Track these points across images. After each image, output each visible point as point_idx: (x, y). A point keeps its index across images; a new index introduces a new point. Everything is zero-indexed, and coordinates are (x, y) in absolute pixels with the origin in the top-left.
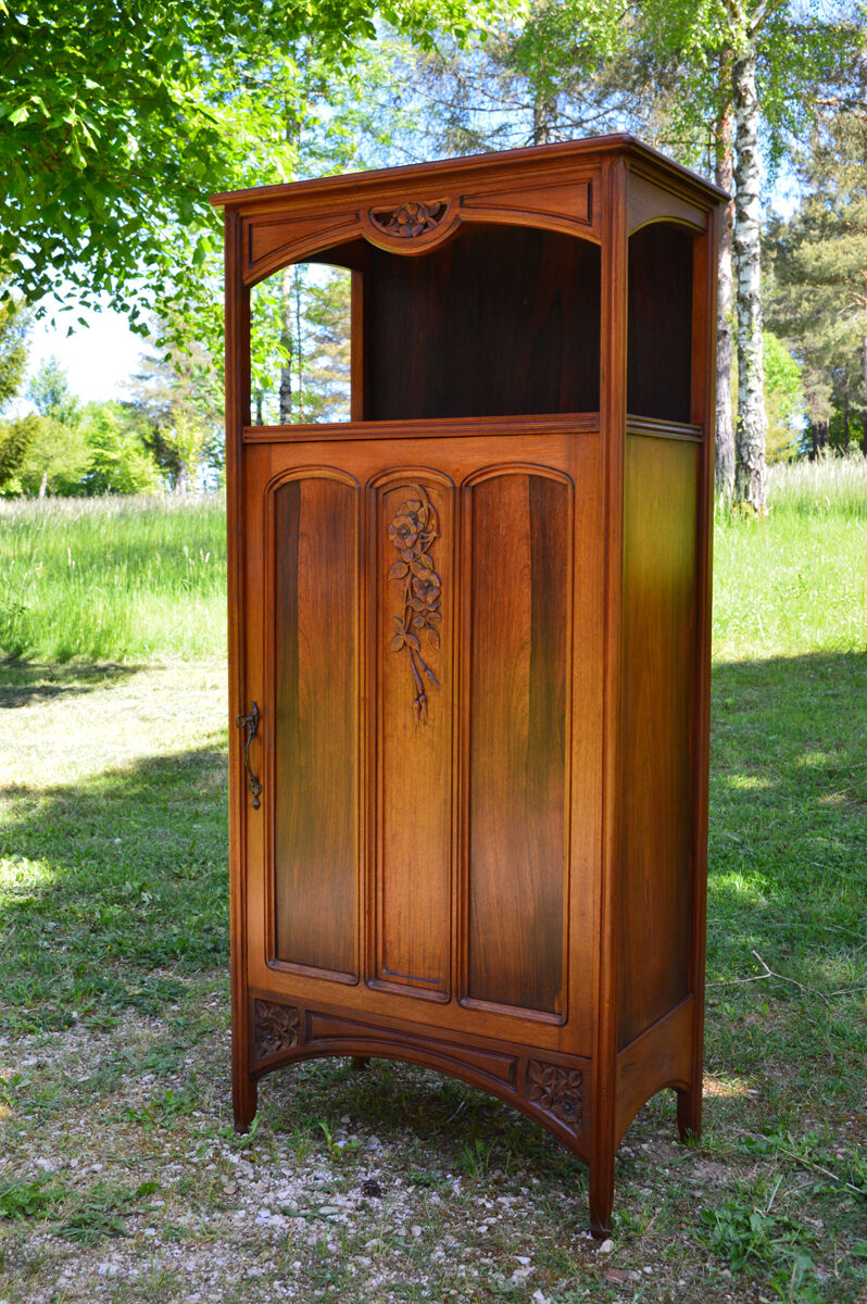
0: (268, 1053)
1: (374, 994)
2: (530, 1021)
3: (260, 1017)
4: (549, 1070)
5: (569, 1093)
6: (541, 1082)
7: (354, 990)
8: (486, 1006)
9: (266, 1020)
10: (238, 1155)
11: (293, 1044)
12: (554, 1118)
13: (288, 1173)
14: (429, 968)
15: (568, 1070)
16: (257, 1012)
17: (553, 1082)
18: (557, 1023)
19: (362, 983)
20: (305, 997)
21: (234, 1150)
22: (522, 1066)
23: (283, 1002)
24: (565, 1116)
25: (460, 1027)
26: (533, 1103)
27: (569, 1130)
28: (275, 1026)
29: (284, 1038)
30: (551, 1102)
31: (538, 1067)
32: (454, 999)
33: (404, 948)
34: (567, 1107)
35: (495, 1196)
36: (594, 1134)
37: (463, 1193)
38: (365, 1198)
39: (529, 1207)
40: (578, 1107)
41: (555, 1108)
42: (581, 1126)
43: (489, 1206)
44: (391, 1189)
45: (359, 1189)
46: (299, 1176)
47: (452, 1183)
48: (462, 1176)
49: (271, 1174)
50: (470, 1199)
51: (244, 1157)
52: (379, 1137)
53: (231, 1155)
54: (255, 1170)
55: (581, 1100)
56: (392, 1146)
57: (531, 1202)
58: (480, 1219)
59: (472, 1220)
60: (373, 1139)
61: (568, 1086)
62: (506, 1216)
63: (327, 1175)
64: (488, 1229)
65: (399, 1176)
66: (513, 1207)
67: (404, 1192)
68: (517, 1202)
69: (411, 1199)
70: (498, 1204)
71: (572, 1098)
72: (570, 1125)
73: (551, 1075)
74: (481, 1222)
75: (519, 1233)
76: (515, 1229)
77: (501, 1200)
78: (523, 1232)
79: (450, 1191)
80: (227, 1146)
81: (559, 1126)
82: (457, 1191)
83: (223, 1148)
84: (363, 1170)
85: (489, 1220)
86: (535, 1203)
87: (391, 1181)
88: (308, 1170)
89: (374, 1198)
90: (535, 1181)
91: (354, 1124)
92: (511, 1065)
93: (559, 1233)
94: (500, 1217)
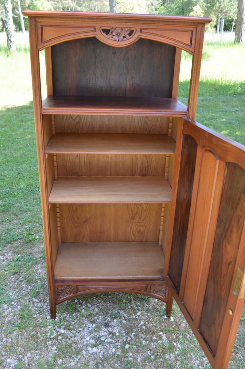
0: (62, 298)
3: (59, 290)
4: (157, 285)
5: (162, 289)
6: (154, 289)
9: (61, 290)
10: (62, 329)
11: (71, 295)
12: (157, 295)
13: (81, 329)
16: (57, 289)
17: (158, 287)
21: (59, 327)
22: (149, 287)
23: (67, 285)
24: (161, 294)
26: (151, 293)
28: (65, 291)
29: (68, 293)
30: (157, 292)
31: (154, 285)
34: (161, 292)
35: (136, 314)
36: (170, 297)
37: (127, 316)
38: (107, 329)
39: (145, 313)
40: (165, 292)
41: (159, 293)
42: (165, 296)
43: (137, 318)
44: (110, 322)
45: (103, 326)
46: (84, 329)
47: (122, 313)
48: (122, 309)
49: (77, 332)
50: (131, 317)
51: (64, 329)
52: (90, 304)
53: (60, 330)
54: (72, 333)
55: (166, 290)
56: (95, 306)
57: (144, 312)
58: (140, 324)
59: (139, 325)
60: (89, 305)
61: (162, 288)
62: (144, 320)
63: (90, 325)
64: (145, 326)
65: (108, 317)
66: (142, 315)
67: (114, 322)
68: (141, 313)
69: (118, 324)
70: (139, 316)
71: (163, 290)
72: (162, 296)
73: (157, 287)
74: (141, 324)
75: (152, 324)
76: (150, 323)
77: (138, 314)
78: (152, 323)
79: (124, 317)
80: (56, 327)
81: (159, 297)
82: (126, 315)
83: (56, 328)
84: (96, 318)
85: (142, 323)
86: (145, 311)
87: (107, 319)
88: (84, 325)
89: (109, 328)
90: (139, 303)
91: (79, 301)
92: (146, 286)
93: (159, 319)
94: (143, 320)
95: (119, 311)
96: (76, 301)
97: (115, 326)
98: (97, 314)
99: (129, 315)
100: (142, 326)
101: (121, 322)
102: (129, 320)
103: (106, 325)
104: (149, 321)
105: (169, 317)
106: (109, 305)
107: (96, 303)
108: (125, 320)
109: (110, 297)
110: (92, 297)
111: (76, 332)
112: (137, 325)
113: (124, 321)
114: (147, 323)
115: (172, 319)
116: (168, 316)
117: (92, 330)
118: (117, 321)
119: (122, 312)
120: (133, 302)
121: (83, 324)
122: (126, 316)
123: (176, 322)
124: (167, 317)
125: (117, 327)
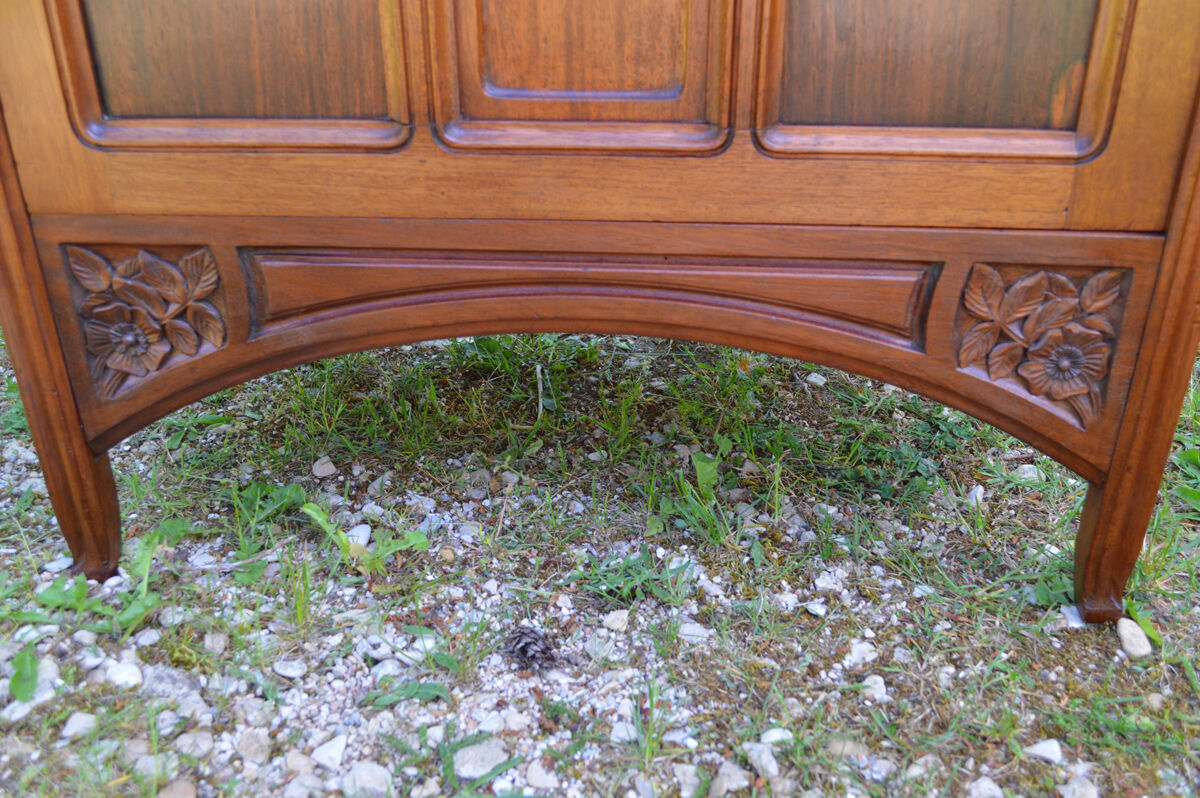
0: (131, 381)
1: (466, 163)
2: (983, 158)
3: (88, 291)
4: (1029, 282)
5: (1076, 328)
6: (996, 316)
7: (398, 163)
8: (839, 140)
9: (110, 295)
10: (129, 655)
11: (208, 348)
12: (1022, 393)
13: (294, 669)
14: (639, 58)
15: (1082, 273)
16: (74, 278)
17: (1034, 308)
18: (1074, 153)
19: (423, 134)
20: (233, 209)
21: (111, 641)
22: (948, 288)
23: (154, 239)
24: (1056, 386)
25: (760, 213)
26: (966, 371)
27: (1061, 414)
28: (142, 308)
29: (179, 331)
30: (1019, 359)
31: (996, 277)
32: (743, 135)
34: (1065, 363)
35: (802, 580)
36: (1145, 414)
37: (730, 590)
38: (534, 682)
39: (889, 583)
40: (1100, 358)
41: (1035, 370)
42: (1100, 400)
43: (817, 607)
44: (566, 630)
45: (496, 659)
46: (323, 668)
47: (682, 569)
48: (684, 541)
49: (252, 687)
50: (762, 603)
51: (148, 656)
52: (426, 492)
53: (111, 662)
54: (203, 692)
55: (1110, 340)
56: (469, 507)
57: (878, 570)
58: (839, 656)
59: (828, 667)
60: (418, 501)
61: (1079, 314)
62: (876, 629)
63: (389, 640)
64: (888, 684)
65: (559, 588)
66: (862, 595)
67: (603, 632)
68: (853, 578)
69: (641, 650)
70: (830, 598)
71: (1085, 339)
72: (1069, 403)
73: (1029, 294)
74: (846, 663)
75: (951, 669)
76: (934, 660)
77: (823, 582)
78: (953, 662)
79: (700, 597)
80: (85, 636)
81: (1031, 406)
82: (713, 587)
83: (78, 646)
84: (458, 593)
85: (861, 652)
86: (888, 569)
87: (546, 609)
88: (335, 640)
89: (554, 675)
90: (832, 510)
91: (347, 471)
92: (919, 287)
93: (1016, 634)
94: (870, 634)
95: (661, 552)
96: (324, 467)
97: (607, 665)
98: (465, 562)
99: (740, 587)
100: (856, 677)
101: (665, 636)
102: (742, 622)
103: (524, 650)
104: (920, 644)
105: (1102, 621)
106: (579, 507)
107: (476, 494)
108: (704, 619)
109: (593, 457)
110: (459, 452)
111: (243, 687)
112: (812, 670)
113: (693, 633)
114: (900, 655)
115: (1133, 636)
116: (1098, 606)
117: (397, 685)
118: (632, 623)
119: (681, 562)
120: (781, 499)
121: (325, 627)
122: (720, 592)
123: (1179, 666)
124: (1087, 618)
125: (630, 672)
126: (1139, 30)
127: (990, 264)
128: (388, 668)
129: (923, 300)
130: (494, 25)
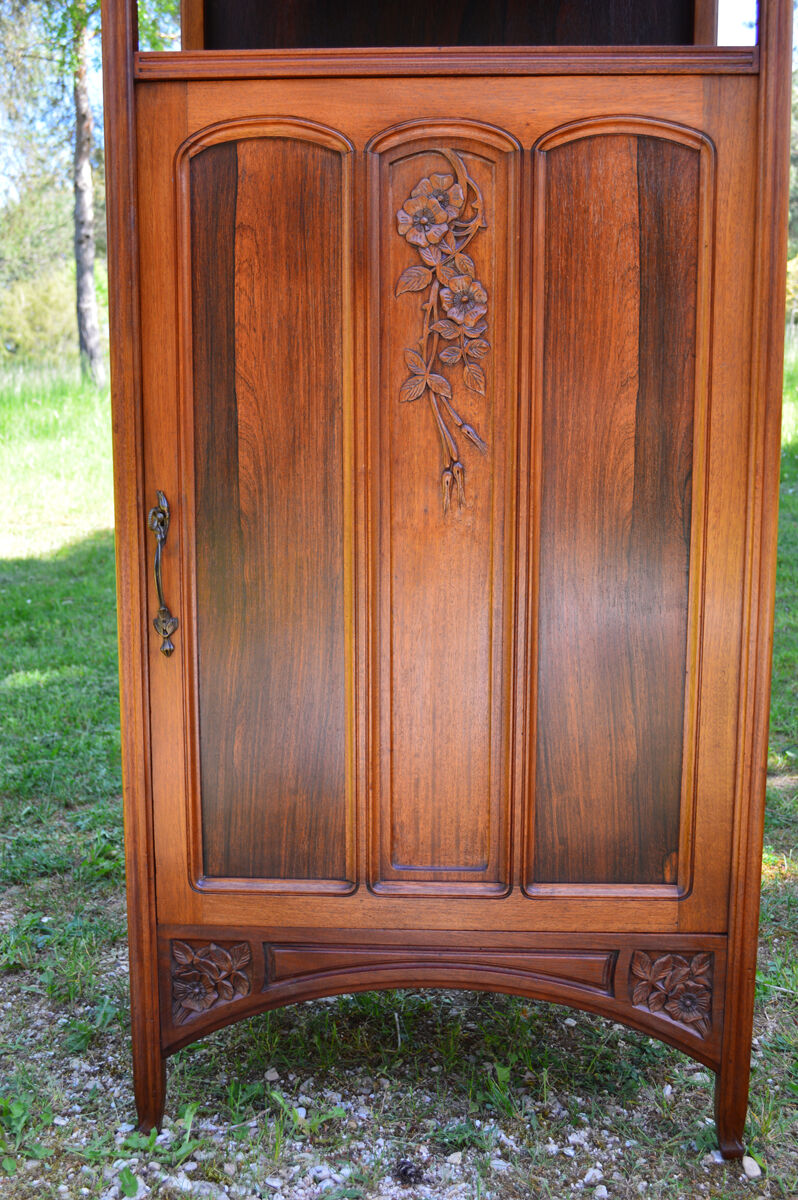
0: (193, 1015)
1: (383, 902)
2: (633, 899)
3: (180, 965)
4: (664, 959)
5: (691, 984)
6: (650, 978)
7: (349, 901)
8: (563, 890)
9: (190, 966)
10: (182, 1175)
11: (239, 997)
12: (669, 1019)
13: (276, 1183)
14: (466, 852)
15: (690, 955)
16: (174, 957)
17: (668, 973)
18: (677, 896)
19: (363, 888)
20: (264, 923)
21: (169, 1167)
22: (623, 963)
23: (220, 938)
24: (685, 1015)
25: (527, 926)
26: (637, 1007)
27: (691, 1031)
28: (207, 974)
29: (223, 986)
30: (664, 1001)
31: (646, 957)
32: (517, 889)
33: (425, 831)
34: (688, 1002)
35: (561, 1137)
36: (733, 1030)
37: (519, 1142)
38: (410, 1190)
39: (612, 1139)
40: (706, 999)
41: (671, 1006)
42: (710, 1022)
43: (570, 1152)
44: (426, 1165)
45: (388, 1179)
46: (292, 1183)
47: (491, 1131)
48: (491, 1117)
49: (254, 1192)
50: (538, 1149)
51: (192, 1176)
52: (335, 1090)
53: (173, 1178)
54: (228, 1194)
55: (710, 990)
56: (361, 1099)
57: (606, 1132)
58: (582, 1176)
59: (575, 1182)
60: (329, 1094)
61: (691, 976)
62: (602, 1162)
63: (325, 1170)
64: (609, 1190)
65: (420, 1142)
66: (595, 1145)
67: (448, 1165)
68: (591, 1136)
69: (470, 1174)
70: (575, 1147)
71: (696, 989)
72: (693, 1024)
73: (665, 965)
74: (585, 1180)
75: (645, 1183)
76: (635, 1178)
77: (573, 1138)
78: (645, 1179)
79: (501, 1146)
80: (155, 1165)
81: (674, 1026)
82: (510, 1141)
83: (152, 1170)
84: (361, 1145)
85: (594, 1174)
86: (611, 1131)
87: (413, 1154)
88: (297, 1168)
89: (421, 1187)
90: (579, 1100)
91: (285, 1077)
92: (608, 963)
93: (683, 1166)
94: (599, 1165)
95: (478, 1123)
96: (273, 1075)
97: (451, 1182)
98: (364, 1129)
99: (525, 1141)
100: (592, 1186)
101: (485, 1169)
102: (526, 1158)
103: (405, 1171)
104: (628, 1170)
105: (734, 1158)
106: (428, 1099)
107: (364, 1091)
108: (505, 1157)
109: (434, 1069)
110: (352, 1067)
111: (250, 1192)
112: (566, 1184)
113: (500, 1165)
114: (616, 1176)
115: (751, 1166)
116: (728, 1148)
117: (334, 1191)
118: (464, 1160)
119: (490, 1129)
120: (549, 1093)
121: (290, 1163)
122: (513, 1144)
123: (777, 1182)
124: (725, 1156)
125: (464, 1185)
126: (698, 839)
127: (643, 951)
128: (328, 1183)
129: (611, 968)
130: (398, 836)
